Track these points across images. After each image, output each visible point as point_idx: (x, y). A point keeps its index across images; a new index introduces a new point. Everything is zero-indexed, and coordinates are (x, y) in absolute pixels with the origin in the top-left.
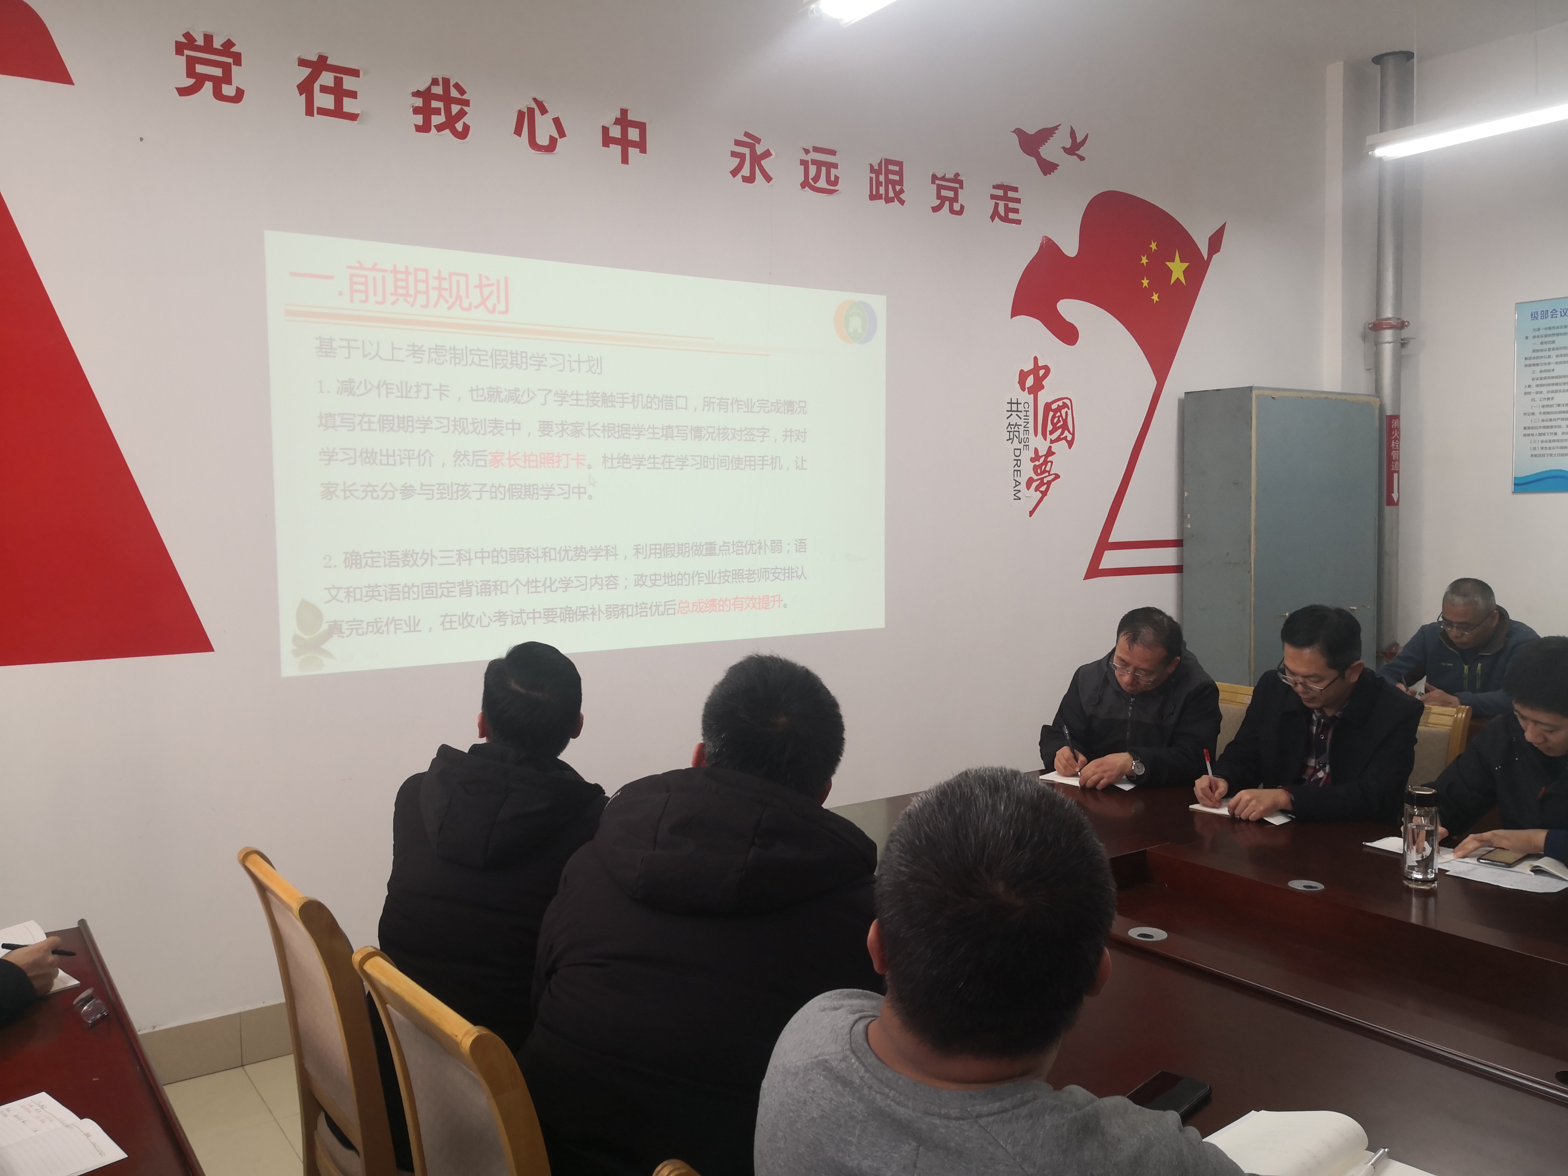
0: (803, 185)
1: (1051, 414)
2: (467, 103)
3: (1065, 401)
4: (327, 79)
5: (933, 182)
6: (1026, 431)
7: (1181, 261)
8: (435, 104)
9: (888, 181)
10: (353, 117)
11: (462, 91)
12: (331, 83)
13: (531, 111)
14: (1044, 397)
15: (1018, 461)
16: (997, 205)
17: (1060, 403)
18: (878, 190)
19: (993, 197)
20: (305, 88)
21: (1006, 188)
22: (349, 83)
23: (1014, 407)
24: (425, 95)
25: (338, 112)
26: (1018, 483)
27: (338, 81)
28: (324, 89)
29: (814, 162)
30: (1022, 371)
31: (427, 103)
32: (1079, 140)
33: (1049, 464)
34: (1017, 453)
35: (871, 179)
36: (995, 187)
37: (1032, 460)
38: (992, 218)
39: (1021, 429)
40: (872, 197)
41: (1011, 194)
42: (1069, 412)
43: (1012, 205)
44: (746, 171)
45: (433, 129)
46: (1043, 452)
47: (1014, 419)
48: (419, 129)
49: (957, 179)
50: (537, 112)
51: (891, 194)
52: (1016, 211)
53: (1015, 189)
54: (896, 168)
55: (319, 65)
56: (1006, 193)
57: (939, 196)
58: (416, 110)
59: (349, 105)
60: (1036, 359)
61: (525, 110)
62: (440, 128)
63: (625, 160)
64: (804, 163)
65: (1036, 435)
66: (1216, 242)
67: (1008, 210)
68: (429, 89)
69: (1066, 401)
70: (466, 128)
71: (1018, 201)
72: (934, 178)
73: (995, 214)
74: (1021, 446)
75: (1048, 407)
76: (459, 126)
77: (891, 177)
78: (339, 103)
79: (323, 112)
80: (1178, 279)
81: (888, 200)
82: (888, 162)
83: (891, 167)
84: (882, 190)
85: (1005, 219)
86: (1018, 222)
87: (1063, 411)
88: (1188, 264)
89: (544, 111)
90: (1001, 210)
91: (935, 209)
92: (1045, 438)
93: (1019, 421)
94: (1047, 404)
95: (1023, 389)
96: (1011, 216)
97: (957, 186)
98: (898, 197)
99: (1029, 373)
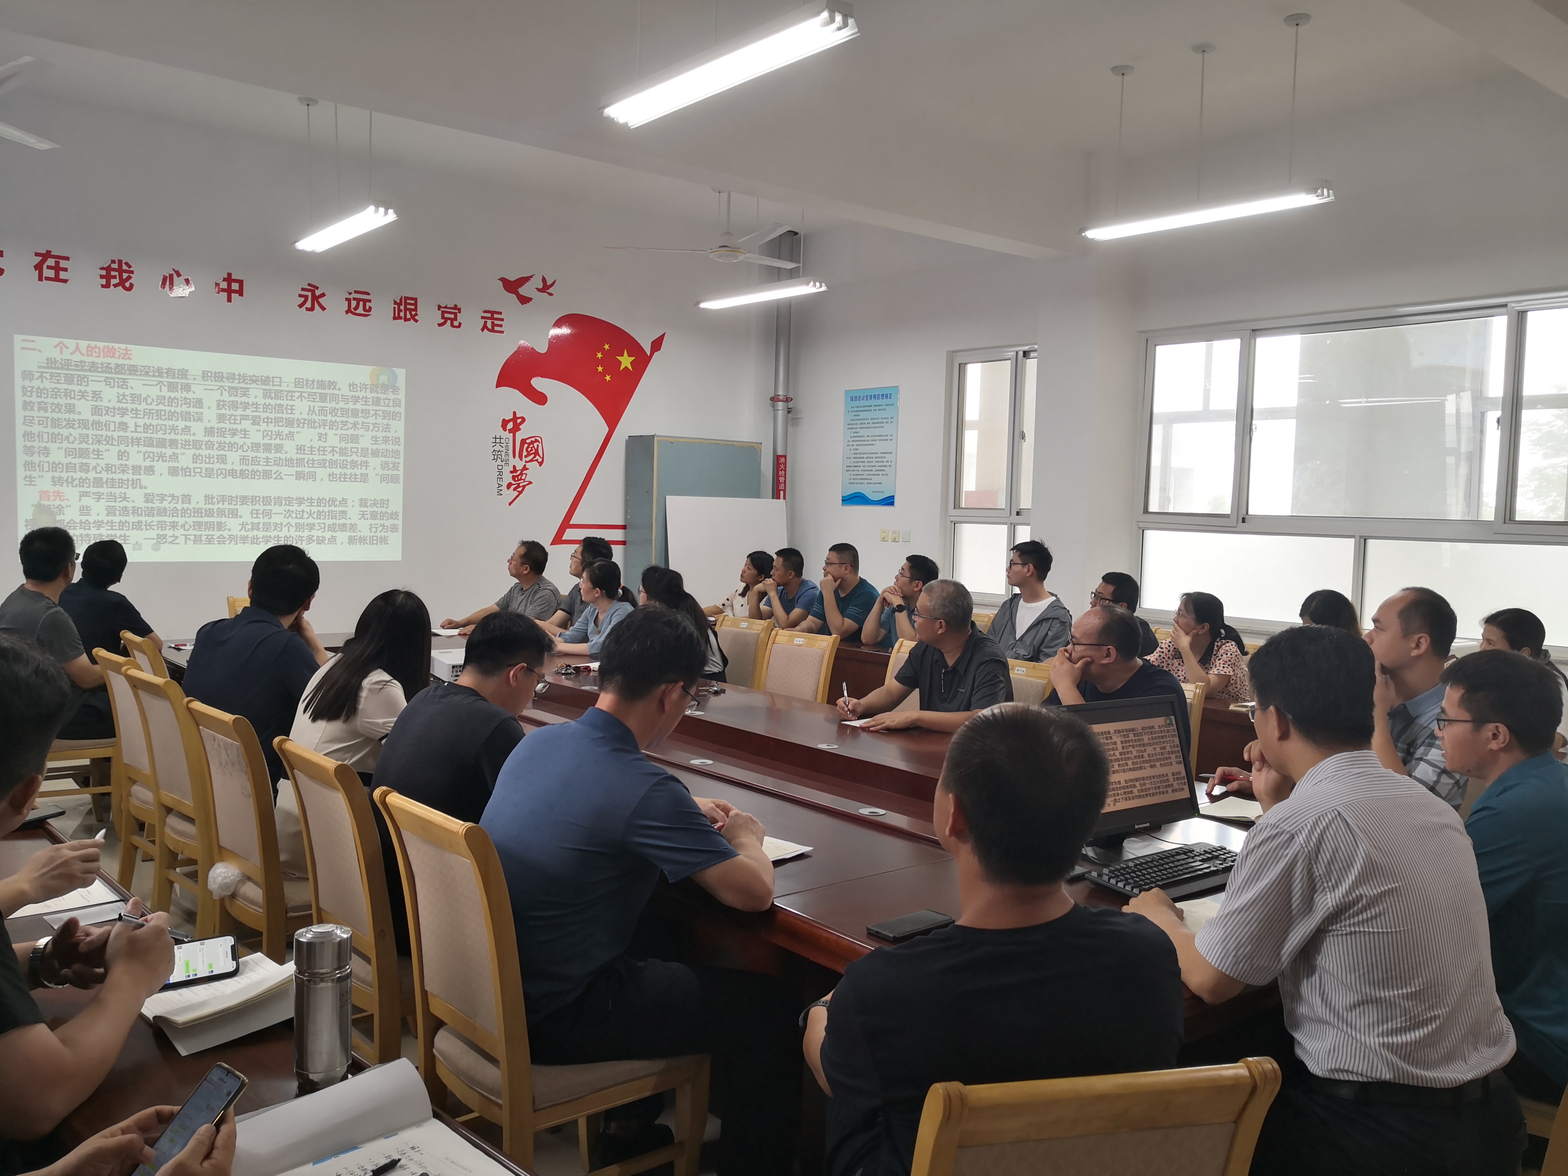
0: (347, 312)
1: (526, 446)
2: (132, 272)
3: (536, 438)
4: (51, 262)
5: (439, 309)
6: (507, 454)
7: (630, 356)
8: (113, 273)
9: (406, 309)
10: (65, 281)
11: (129, 266)
12: (53, 264)
13: (171, 276)
14: (520, 436)
15: (500, 473)
16: (486, 322)
17: (533, 439)
18: (399, 314)
19: (483, 317)
20: (39, 267)
21: (493, 313)
22: (63, 264)
23: (498, 440)
24: (108, 269)
25: (57, 279)
26: (500, 486)
27: (57, 263)
28: (49, 267)
29: (354, 299)
30: (504, 420)
31: (108, 273)
32: (548, 284)
33: (524, 475)
34: (500, 467)
35: (395, 308)
36: (485, 312)
37: (511, 472)
38: (482, 330)
39: (503, 454)
40: (395, 318)
41: (496, 316)
42: (540, 445)
43: (496, 322)
44: (308, 304)
45: (112, 286)
46: (519, 467)
47: (498, 448)
48: (103, 286)
49: (455, 307)
50: (175, 276)
51: (409, 316)
52: (501, 326)
53: (500, 313)
54: (413, 302)
55: (47, 255)
56: (492, 316)
57: (443, 317)
58: (102, 277)
59: (62, 275)
60: (515, 413)
61: (168, 275)
62: (115, 286)
63: (229, 300)
64: (348, 300)
65: (514, 457)
66: (657, 345)
67: (493, 325)
68: (110, 265)
69: (539, 439)
70: (132, 285)
71: (502, 320)
72: (440, 307)
73: (485, 327)
74: (503, 464)
75: (523, 441)
76: (127, 285)
77: (408, 307)
78: (57, 274)
79: (47, 279)
80: (626, 367)
81: (406, 320)
82: (406, 298)
83: (408, 301)
84: (402, 314)
85: (492, 330)
86: (502, 332)
87: (535, 445)
88: (634, 358)
89: (179, 275)
90: (489, 325)
91: (440, 325)
92: (521, 459)
93: (501, 449)
94: (522, 440)
95: (505, 430)
96: (496, 328)
97: (457, 311)
98: (414, 318)
99: (509, 421)
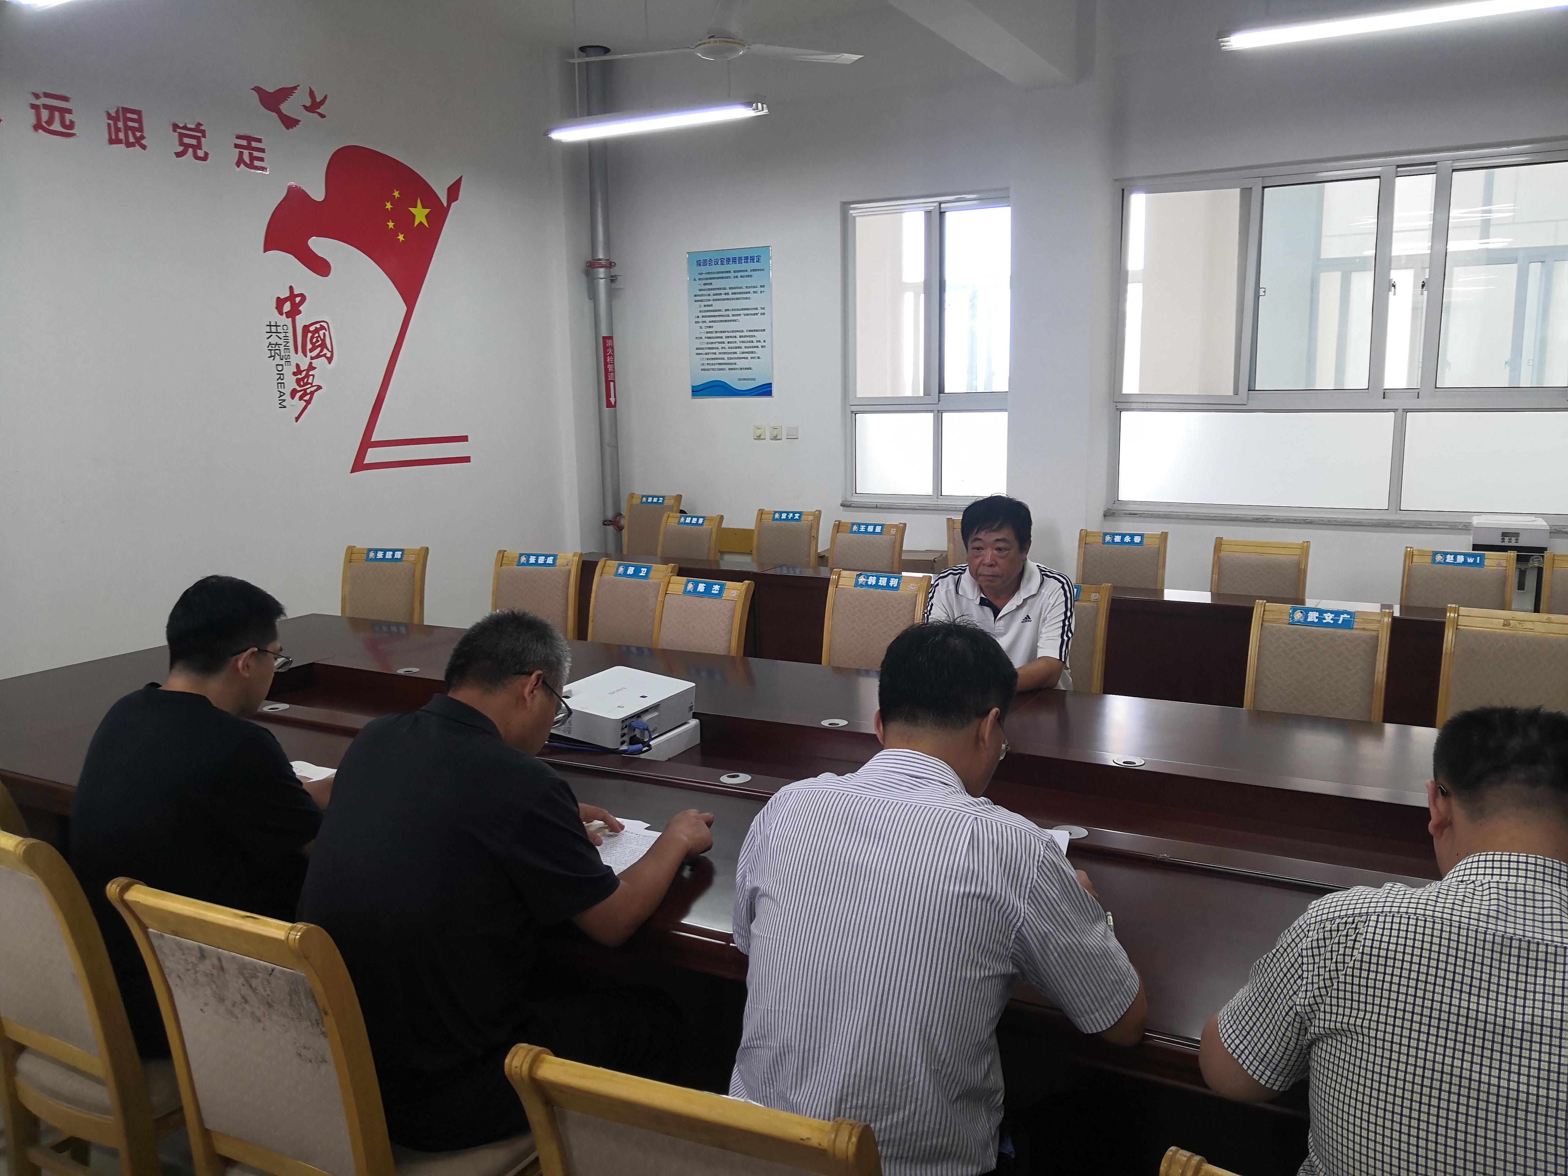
0: (36, 128)
1: (310, 335)
3: (322, 324)
5: (174, 131)
6: (287, 348)
7: (424, 207)
9: (127, 128)
14: (302, 320)
15: (281, 375)
16: (241, 153)
17: (318, 326)
18: (117, 135)
19: (237, 146)
21: (249, 139)
23: (274, 329)
26: (282, 394)
29: (46, 107)
30: (278, 298)
32: (318, 100)
33: (311, 377)
34: (280, 368)
35: (109, 125)
36: (239, 137)
37: (295, 374)
38: (238, 165)
39: (282, 348)
40: (112, 142)
41: (254, 144)
42: (327, 333)
43: (256, 154)
46: (304, 367)
47: (274, 339)
49: (198, 128)
51: (132, 140)
52: (261, 159)
53: (259, 140)
54: (135, 116)
56: (249, 143)
57: (182, 143)
60: (291, 288)
64: (35, 106)
65: (296, 352)
66: (454, 192)
67: (252, 158)
69: (324, 324)
71: (262, 150)
72: (175, 127)
73: (240, 162)
74: (283, 362)
75: (306, 329)
77: (130, 124)
80: (421, 223)
81: (129, 145)
82: (126, 110)
83: (129, 115)
84: (121, 136)
85: (251, 166)
86: (263, 169)
87: (321, 333)
88: (429, 210)
90: (246, 158)
91: (179, 155)
92: (306, 356)
93: (280, 342)
94: (305, 326)
95: (281, 313)
96: (256, 163)
97: (199, 134)
98: (139, 142)
99: (286, 300)
